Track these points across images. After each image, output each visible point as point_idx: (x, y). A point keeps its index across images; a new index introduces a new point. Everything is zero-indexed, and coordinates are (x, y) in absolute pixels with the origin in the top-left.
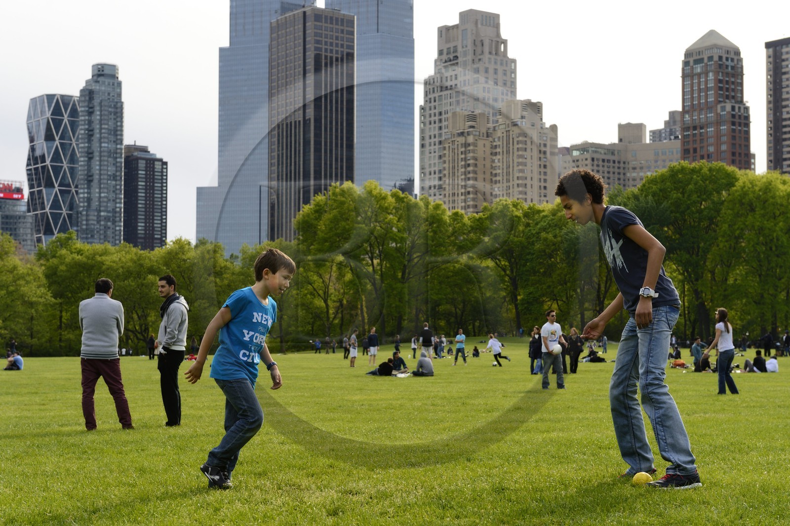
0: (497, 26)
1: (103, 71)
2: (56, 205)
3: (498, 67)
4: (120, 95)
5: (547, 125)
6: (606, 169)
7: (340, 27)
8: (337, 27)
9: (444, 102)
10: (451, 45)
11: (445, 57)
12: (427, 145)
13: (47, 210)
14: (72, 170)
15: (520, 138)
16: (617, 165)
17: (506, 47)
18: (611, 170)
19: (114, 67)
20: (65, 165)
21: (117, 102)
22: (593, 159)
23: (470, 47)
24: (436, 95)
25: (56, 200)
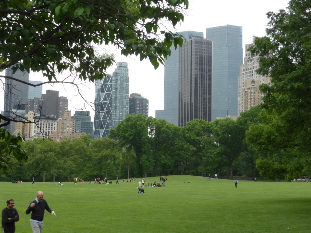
1: (121, 65)
4: (128, 74)
7: (206, 46)
8: (205, 45)
9: (247, 75)
11: (248, 57)
13: (101, 119)
14: (111, 104)
19: (126, 64)
20: (108, 102)
21: (126, 77)
24: (244, 72)
25: (104, 116)
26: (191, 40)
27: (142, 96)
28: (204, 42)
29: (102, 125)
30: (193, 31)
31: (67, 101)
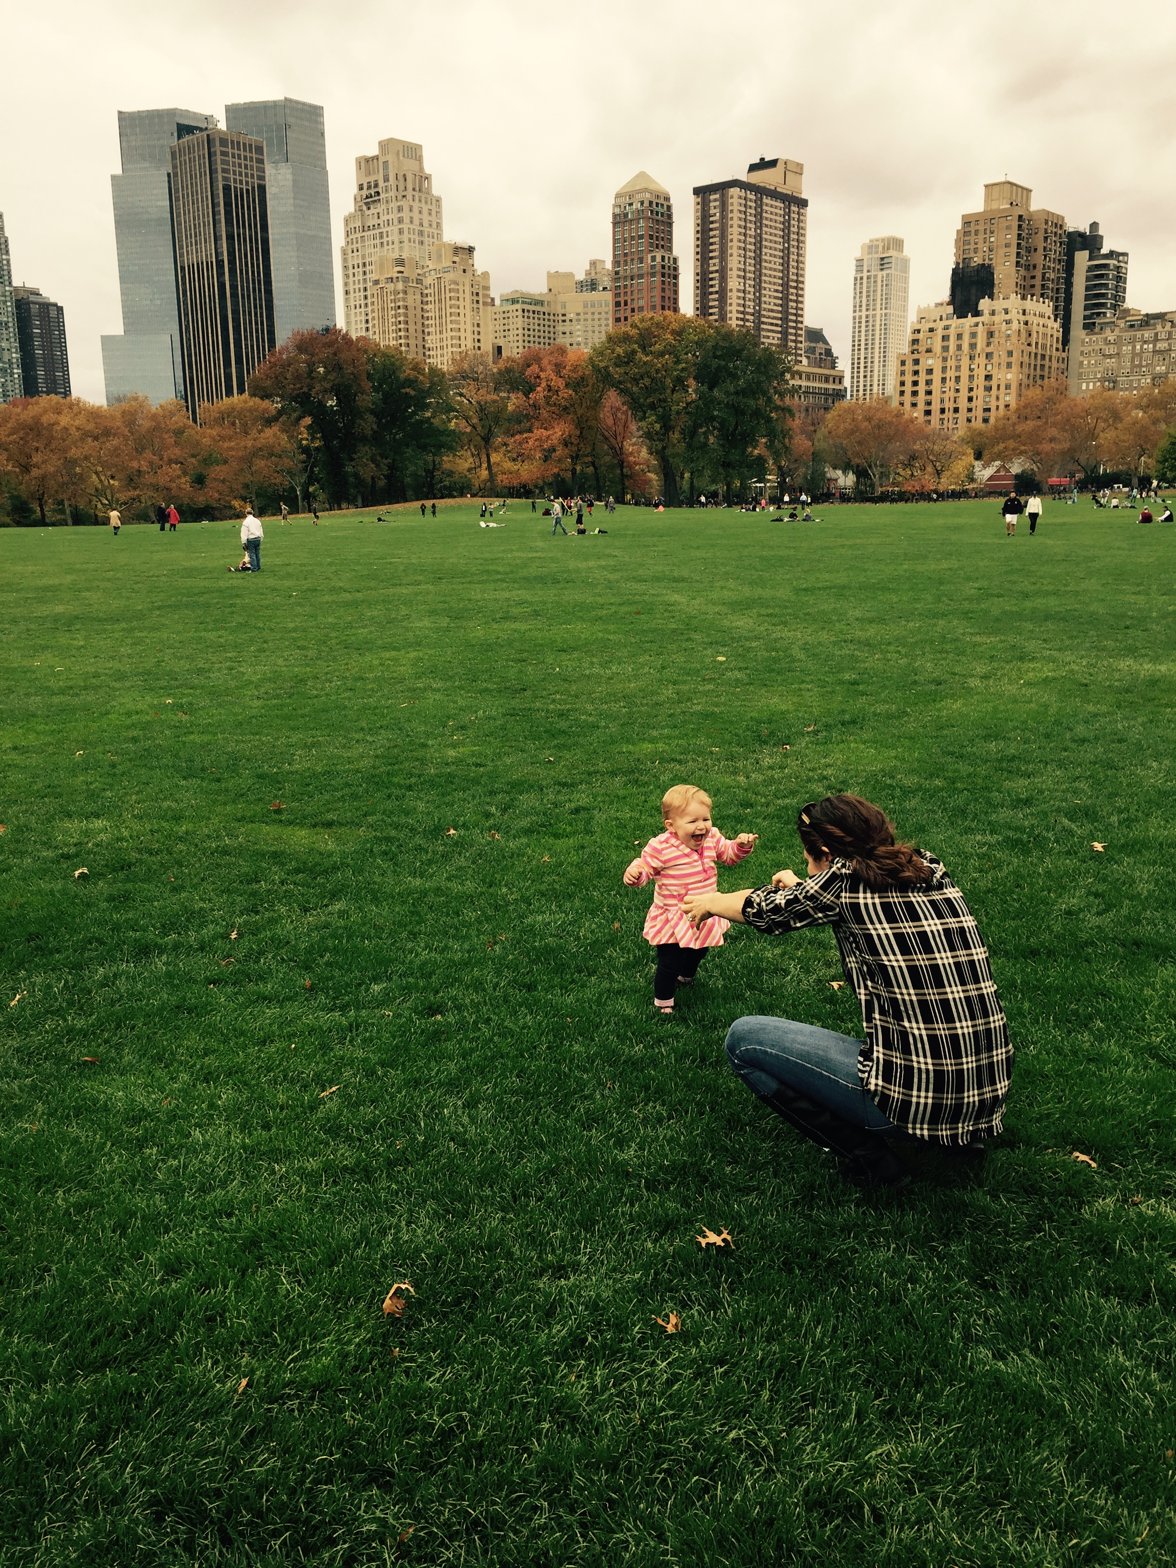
0: (420, 159)
3: (423, 205)
5: (479, 273)
6: (536, 321)
7: (249, 155)
8: (245, 153)
9: (367, 243)
10: (372, 179)
11: (365, 192)
12: (352, 291)
15: (452, 286)
16: (547, 317)
17: (429, 184)
18: (542, 322)
22: (523, 311)
23: (392, 182)
24: (359, 235)
26: (208, 136)
27: (45, 293)
30: (188, 112)
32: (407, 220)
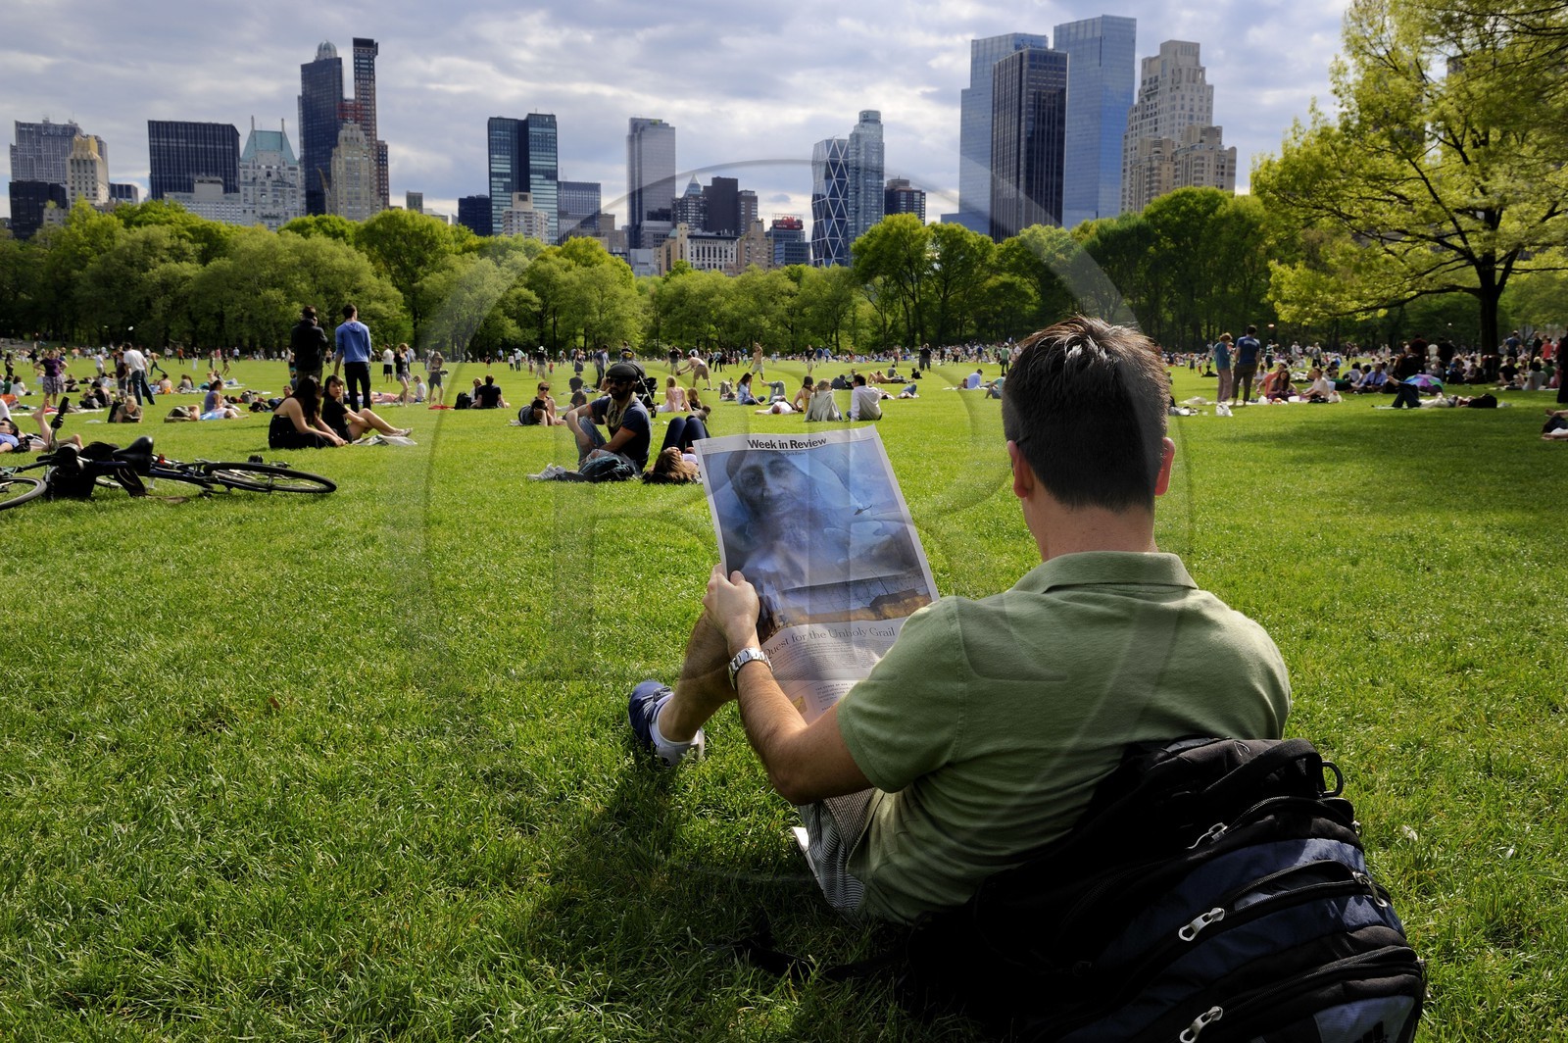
0: (1197, 55)
1: (868, 117)
2: (833, 233)
3: (1196, 93)
4: (881, 137)
5: (1226, 148)
7: (1053, 65)
8: (1050, 65)
10: (1153, 76)
11: (1147, 87)
13: (827, 238)
14: (845, 203)
15: (1198, 161)
17: (1204, 74)
19: (877, 114)
20: (841, 199)
21: (879, 143)
23: (1169, 77)
24: (1138, 123)
25: (834, 229)
26: (1021, 54)
27: (911, 183)
28: (1051, 58)
29: (828, 249)
30: (1025, 35)
31: (755, 199)
32: (1178, 107)
